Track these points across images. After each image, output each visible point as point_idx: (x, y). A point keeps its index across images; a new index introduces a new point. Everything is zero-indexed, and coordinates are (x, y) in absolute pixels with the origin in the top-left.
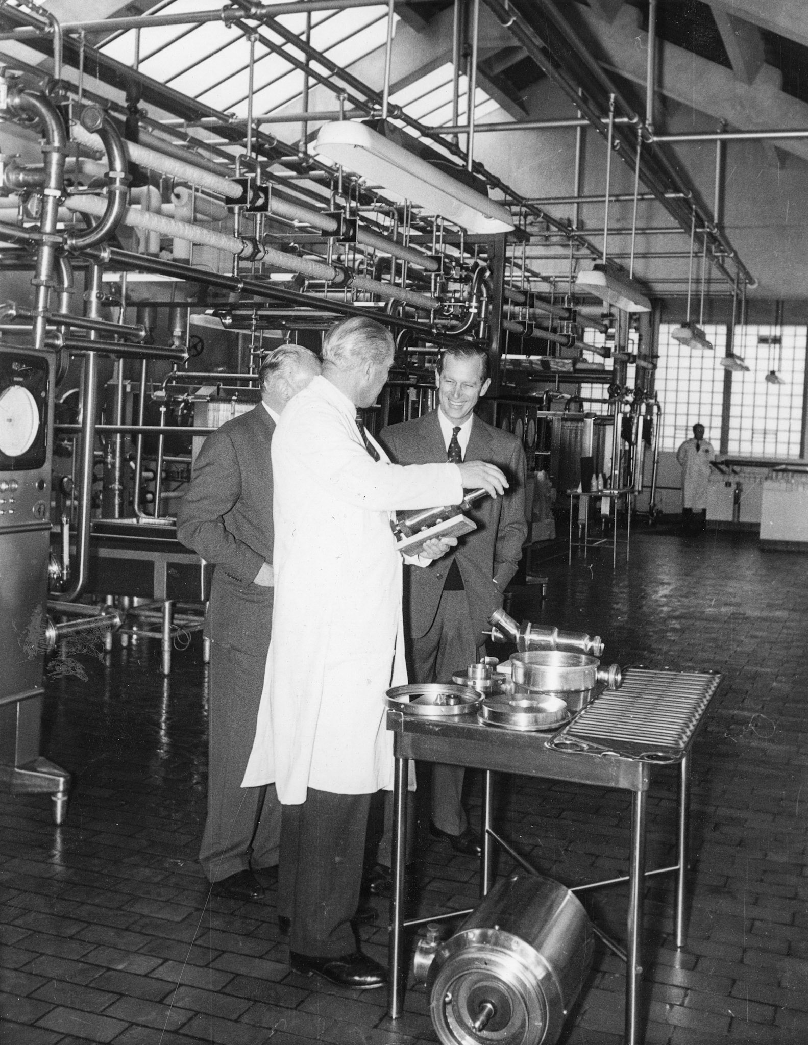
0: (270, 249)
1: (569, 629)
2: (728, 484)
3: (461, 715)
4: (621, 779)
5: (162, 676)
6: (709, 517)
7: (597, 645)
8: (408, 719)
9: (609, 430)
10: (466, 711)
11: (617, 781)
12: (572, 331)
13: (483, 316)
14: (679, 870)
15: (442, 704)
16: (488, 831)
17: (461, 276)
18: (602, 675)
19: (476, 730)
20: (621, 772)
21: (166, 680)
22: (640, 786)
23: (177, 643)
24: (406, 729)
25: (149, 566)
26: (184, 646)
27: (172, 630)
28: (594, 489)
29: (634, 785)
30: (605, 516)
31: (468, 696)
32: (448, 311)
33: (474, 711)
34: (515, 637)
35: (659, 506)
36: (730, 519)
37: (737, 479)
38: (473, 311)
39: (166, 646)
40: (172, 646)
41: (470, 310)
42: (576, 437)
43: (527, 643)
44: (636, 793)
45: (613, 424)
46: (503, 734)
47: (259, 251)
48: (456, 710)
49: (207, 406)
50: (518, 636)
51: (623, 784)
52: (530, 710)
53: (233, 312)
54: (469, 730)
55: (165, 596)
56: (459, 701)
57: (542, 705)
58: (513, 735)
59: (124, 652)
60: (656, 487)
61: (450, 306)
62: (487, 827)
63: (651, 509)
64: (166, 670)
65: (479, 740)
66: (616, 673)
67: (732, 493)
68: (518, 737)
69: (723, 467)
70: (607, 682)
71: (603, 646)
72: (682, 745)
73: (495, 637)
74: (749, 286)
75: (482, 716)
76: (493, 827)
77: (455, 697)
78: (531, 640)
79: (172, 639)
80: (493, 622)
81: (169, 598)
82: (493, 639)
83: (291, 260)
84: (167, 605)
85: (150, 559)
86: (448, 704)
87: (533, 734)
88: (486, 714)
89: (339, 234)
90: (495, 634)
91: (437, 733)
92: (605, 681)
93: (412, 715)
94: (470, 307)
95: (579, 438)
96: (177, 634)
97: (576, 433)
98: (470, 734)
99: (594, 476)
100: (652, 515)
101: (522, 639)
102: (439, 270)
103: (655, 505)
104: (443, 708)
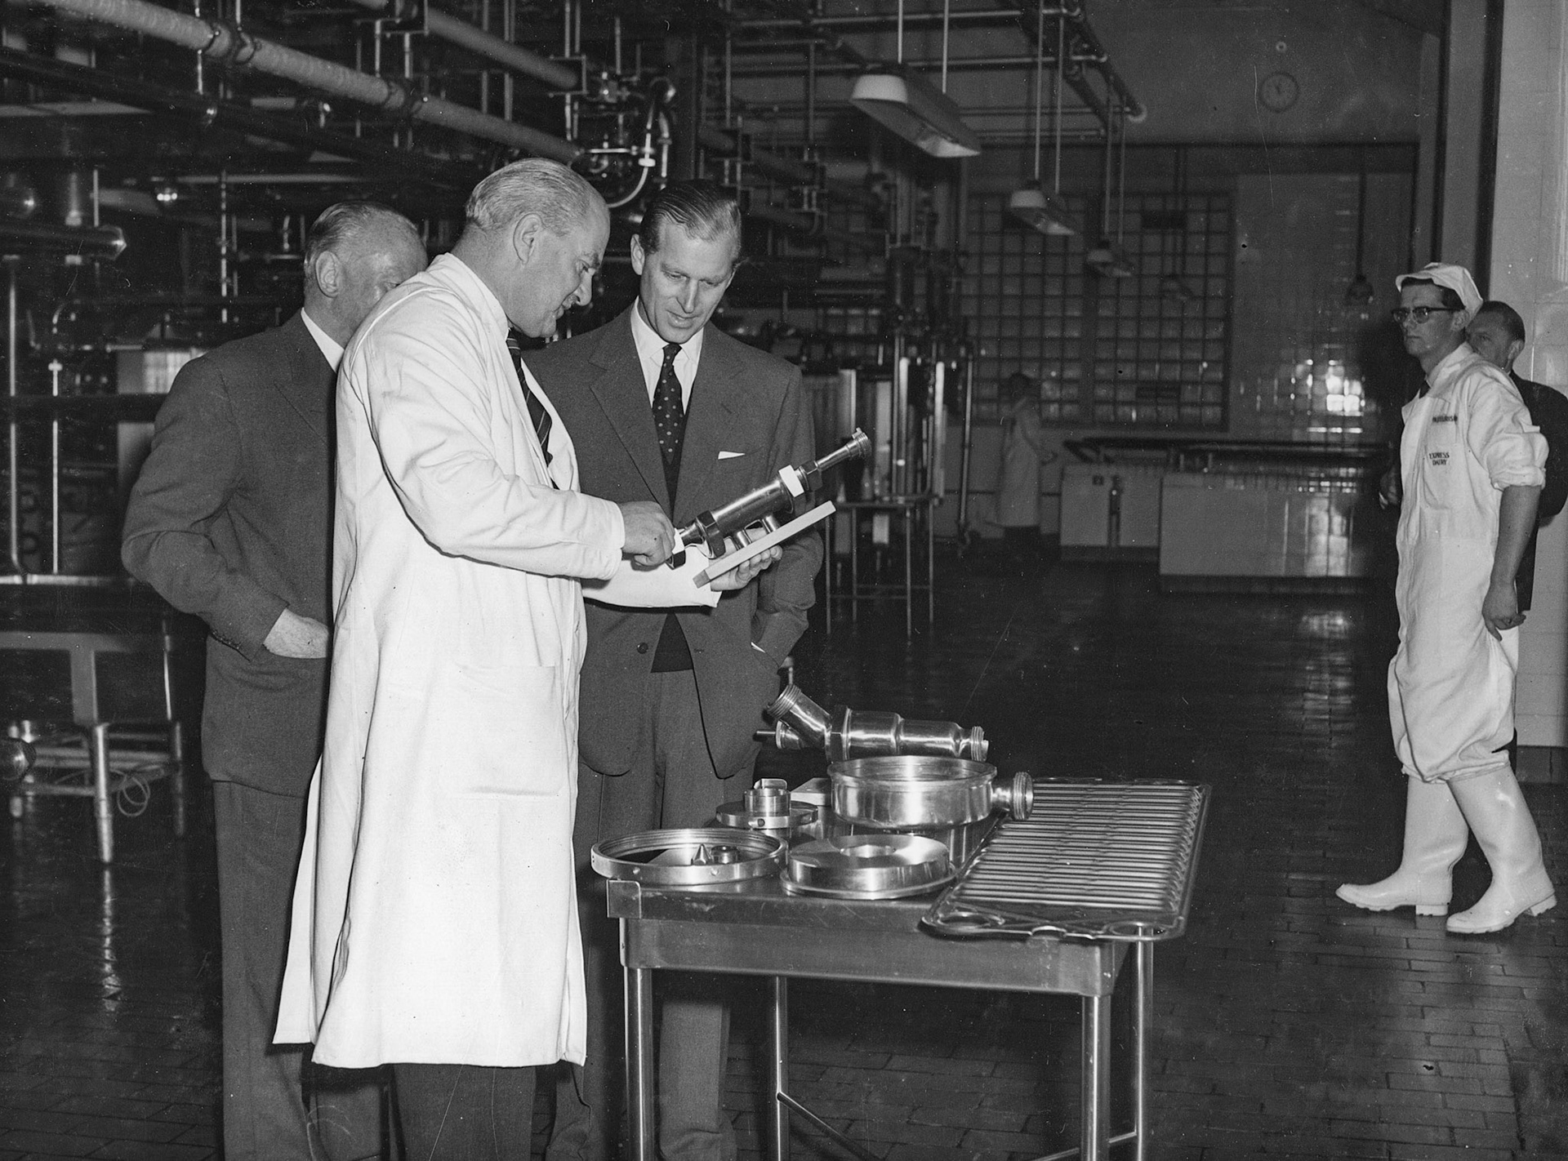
0: (263, 42)
1: (922, 718)
2: (1098, 480)
3: (749, 882)
4: (1061, 977)
5: (100, 866)
6: (1066, 541)
7: (978, 742)
8: (651, 895)
9: (883, 390)
10: (757, 873)
11: (1053, 980)
12: (819, 206)
13: (664, 174)
14: (1136, 1138)
15: (709, 863)
16: (780, 1097)
17: (619, 98)
18: (1001, 794)
19: (782, 906)
20: (1062, 964)
21: (107, 874)
22: (1098, 985)
23: (126, 806)
24: (648, 912)
25: (59, 661)
26: (136, 809)
27: (112, 777)
28: (867, 496)
29: (1086, 985)
30: (881, 546)
31: (754, 847)
32: (598, 165)
33: (775, 873)
34: (823, 738)
35: (974, 525)
36: (1102, 541)
37: (1113, 470)
38: (647, 162)
39: (104, 809)
40: (113, 809)
41: (642, 162)
42: (825, 404)
43: (846, 745)
44: (1089, 1000)
45: (892, 380)
46: (836, 908)
47: (243, 45)
48: (737, 872)
49: (142, 359)
50: (827, 735)
51: (1066, 986)
52: (880, 861)
53: (180, 180)
54: (769, 905)
55: (95, 715)
56: (739, 857)
57: (900, 853)
58: (854, 908)
59: (17, 827)
60: (968, 492)
61: (601, 155)
62: (779, 1090)
63: (961, 530)
64: (107, 855)
65: (788, 923)
66: (1024, 791)
67: (1106, 496)
68: (866, 911)
69: (1089, 453)
70: (1011, 805)
71: (985, 744)
72: (1175, 908)
73: (783, 740)
74: (1131, 118)
75: (792, 879)
76: (789, 1085)
77: (728, 850)
78: (853, 740)
79: (113, 797)
80: (781, 711)
81: (103, 718)
82: (779, 743)
83: (304, 63)
84: (100, 732)
85: (61, 647)
86: (717, 861)
87: (893, 904)
88: (799, 875)
89: (392, 13)
90: (783, 734)
91: (708, 917)
92: (1005, 804)
93: (658, 885)
94: (642, 156)
95: (830, 405)
96: (123, 786)
97: (825, 398)
98: (772, 915)
99: (866, 471)
100: (963, 541)
101: (836, 740)
102: (578, 87)
103: (967, 523)
104: (714, 870)
